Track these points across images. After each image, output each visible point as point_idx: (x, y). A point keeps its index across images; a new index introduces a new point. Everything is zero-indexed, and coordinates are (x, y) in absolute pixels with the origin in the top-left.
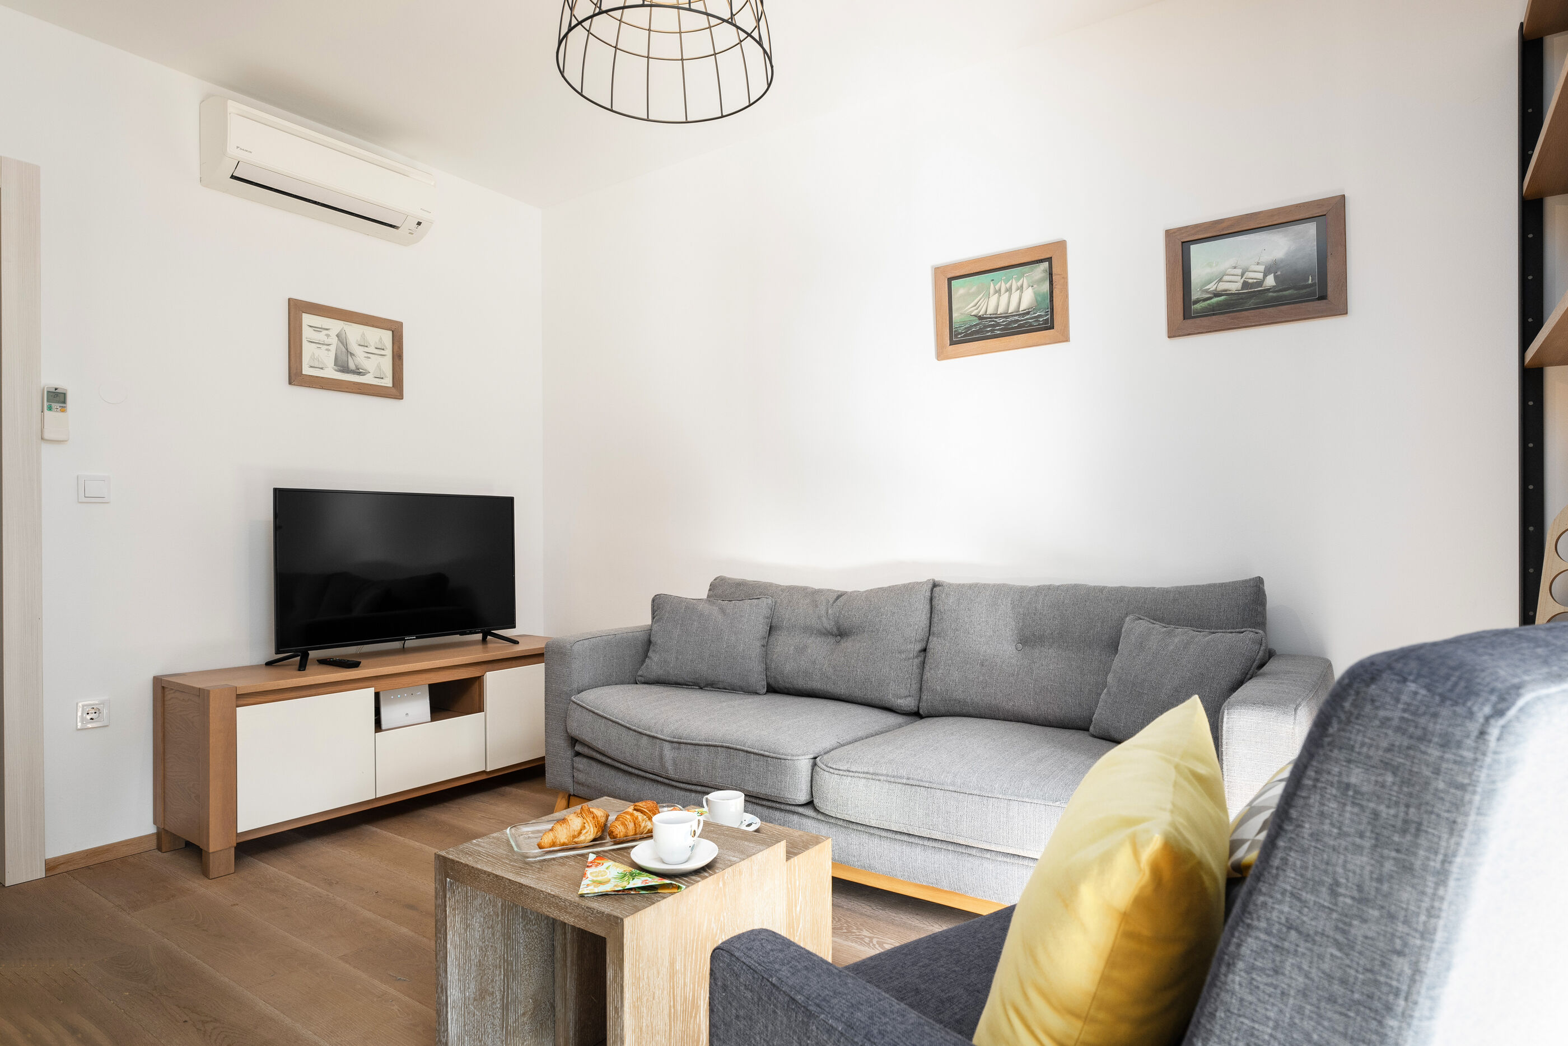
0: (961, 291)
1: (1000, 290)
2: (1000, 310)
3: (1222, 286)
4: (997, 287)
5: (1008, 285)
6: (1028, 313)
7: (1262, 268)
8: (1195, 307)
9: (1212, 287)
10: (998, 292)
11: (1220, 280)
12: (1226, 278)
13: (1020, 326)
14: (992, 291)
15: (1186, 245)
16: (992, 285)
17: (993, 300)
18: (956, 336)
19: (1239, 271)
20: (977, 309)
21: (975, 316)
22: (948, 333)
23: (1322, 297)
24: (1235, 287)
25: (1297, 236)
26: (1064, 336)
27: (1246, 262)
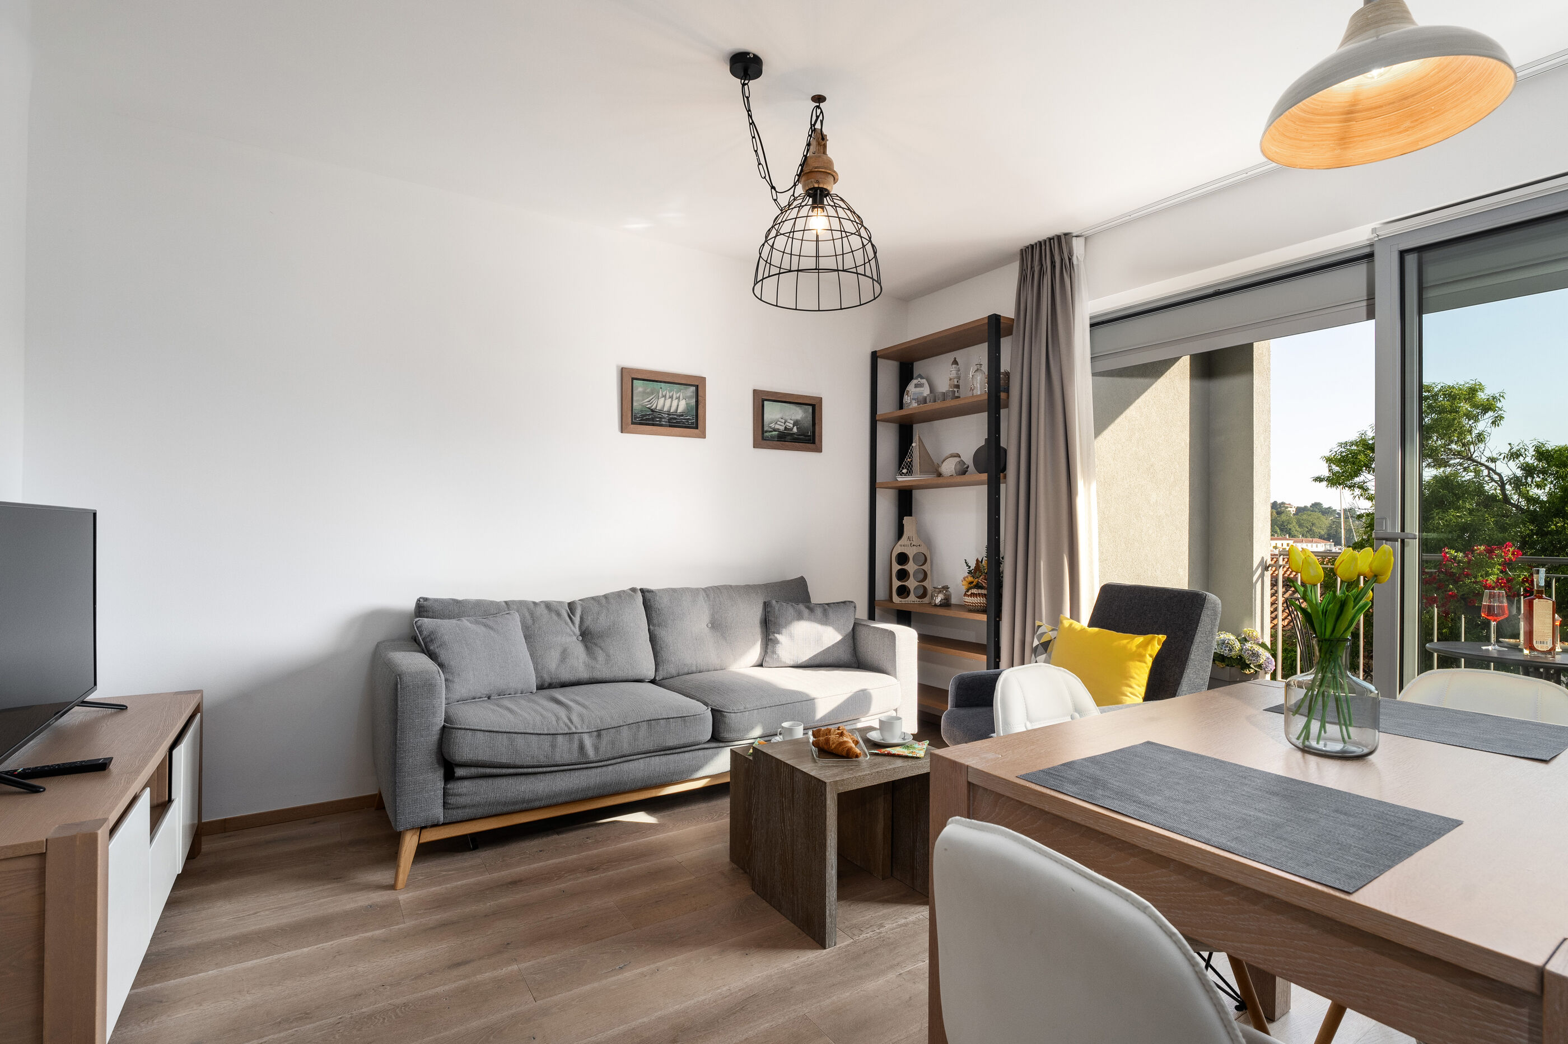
0: (640, 389)
1: (666, 396)
2: (666, 409)
3: (777, 427)
4: (663, 393)
5: (671, 394)
6: (682, 415)
7: (792, 422)
8: (766, 434)
9: (772, 425)
10: (665, 396)
11: (776, 423)
12: (778, 423)
13: (677, 422)
14: (661, 395)
15: (763, 401)
16: (661, 392)
17: (661, 401)
18: (635, 419)
19: (783, 421)
20: (650, 404)
21: (649, 408)
22: (630, 415)
23: (814, 442)
24: (782, 428)
25: (805, 411)
26: (703, 435)
27: (786, 418)
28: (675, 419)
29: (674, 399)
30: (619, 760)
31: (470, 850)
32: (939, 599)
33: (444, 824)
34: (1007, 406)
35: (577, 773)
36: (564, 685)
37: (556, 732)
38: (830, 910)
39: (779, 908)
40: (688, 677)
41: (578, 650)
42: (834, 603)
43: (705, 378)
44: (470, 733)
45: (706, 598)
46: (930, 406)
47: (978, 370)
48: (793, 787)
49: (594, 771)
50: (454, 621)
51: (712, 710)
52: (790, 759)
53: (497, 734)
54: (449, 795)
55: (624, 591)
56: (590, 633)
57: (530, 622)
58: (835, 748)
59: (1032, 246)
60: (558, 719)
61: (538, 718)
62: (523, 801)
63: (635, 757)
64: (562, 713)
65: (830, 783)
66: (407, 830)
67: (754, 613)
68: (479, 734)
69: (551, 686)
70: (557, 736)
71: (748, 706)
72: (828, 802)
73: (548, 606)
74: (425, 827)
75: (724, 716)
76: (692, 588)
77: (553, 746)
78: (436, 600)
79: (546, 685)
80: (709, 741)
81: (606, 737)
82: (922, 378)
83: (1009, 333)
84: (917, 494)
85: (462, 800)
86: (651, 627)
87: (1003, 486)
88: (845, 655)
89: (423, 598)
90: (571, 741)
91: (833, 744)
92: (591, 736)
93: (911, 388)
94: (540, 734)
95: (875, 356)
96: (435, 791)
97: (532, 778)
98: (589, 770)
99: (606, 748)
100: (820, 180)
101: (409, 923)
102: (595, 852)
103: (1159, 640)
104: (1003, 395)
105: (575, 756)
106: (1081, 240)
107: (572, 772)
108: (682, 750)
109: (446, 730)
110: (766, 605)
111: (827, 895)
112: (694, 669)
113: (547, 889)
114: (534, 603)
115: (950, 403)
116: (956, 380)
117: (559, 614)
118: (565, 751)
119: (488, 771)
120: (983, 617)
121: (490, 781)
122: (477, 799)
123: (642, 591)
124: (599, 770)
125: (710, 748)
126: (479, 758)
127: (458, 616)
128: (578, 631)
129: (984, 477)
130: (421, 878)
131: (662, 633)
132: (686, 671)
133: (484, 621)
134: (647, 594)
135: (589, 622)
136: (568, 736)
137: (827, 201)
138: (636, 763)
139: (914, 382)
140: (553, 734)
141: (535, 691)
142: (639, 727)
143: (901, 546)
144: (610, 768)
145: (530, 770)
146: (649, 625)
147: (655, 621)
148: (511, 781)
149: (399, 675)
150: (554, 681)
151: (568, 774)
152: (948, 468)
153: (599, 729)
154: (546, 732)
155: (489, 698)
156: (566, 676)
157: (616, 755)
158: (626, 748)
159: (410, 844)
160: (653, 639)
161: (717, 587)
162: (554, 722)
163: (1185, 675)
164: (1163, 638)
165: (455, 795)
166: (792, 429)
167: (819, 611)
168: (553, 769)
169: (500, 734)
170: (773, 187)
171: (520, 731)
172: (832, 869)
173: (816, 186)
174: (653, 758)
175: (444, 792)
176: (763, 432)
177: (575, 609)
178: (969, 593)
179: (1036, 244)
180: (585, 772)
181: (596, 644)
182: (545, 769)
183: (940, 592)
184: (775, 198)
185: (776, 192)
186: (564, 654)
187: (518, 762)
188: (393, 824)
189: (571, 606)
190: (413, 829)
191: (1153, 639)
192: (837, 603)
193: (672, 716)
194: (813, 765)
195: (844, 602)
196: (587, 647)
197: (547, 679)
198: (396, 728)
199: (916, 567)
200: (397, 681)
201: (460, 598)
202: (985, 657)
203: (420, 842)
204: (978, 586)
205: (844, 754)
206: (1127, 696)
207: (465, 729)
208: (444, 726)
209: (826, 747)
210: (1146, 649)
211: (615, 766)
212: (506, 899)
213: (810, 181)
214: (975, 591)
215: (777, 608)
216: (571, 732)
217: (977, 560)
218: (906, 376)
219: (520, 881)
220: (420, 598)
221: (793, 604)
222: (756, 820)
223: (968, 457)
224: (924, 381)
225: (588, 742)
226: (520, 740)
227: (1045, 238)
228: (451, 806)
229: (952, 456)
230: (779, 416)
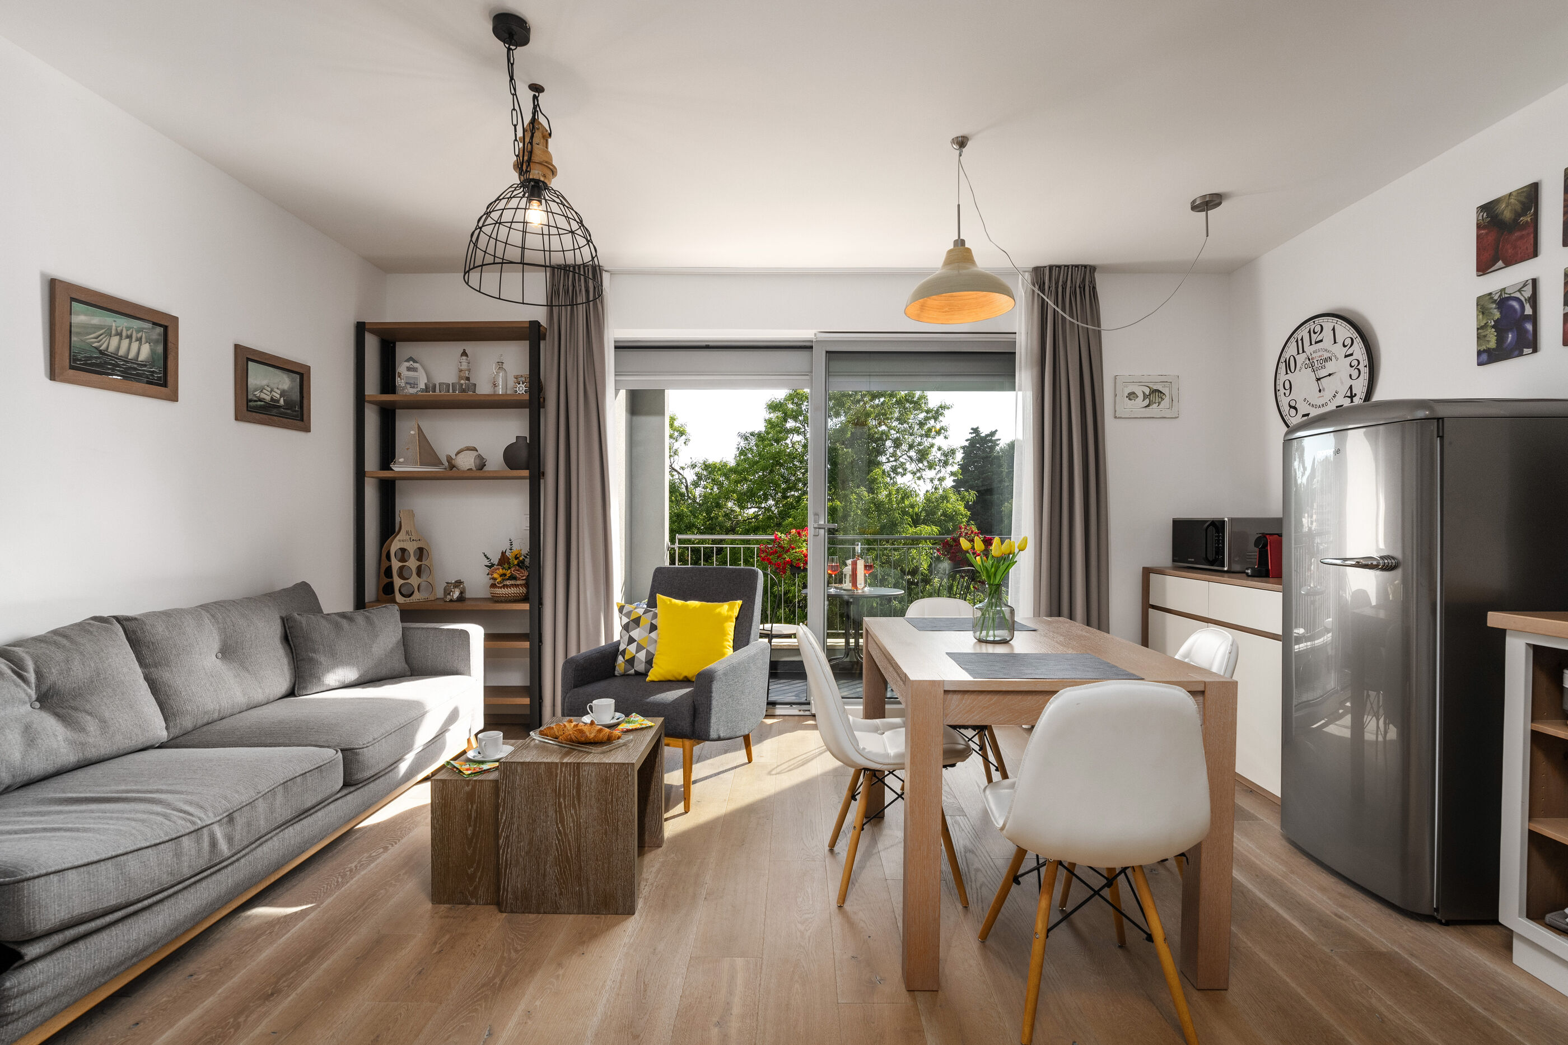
0: (83, 317)
1: (121, 333)
2: (121, 353)
3: (263, 396)
4: (119, 330)
5: (129, 333)
6: (145, 366)
7: (279, 392)
9: (258, 393)
10: (119, 334)
11: (261, 391)
12: (264, 391)
14: (114, 331)
15: (246, 360)
16: (114, 326)
17: (115, 340)
19: (269, 389)
20: (99, 342)
21: (95, 348)
22: (67, 354)
23: (302, 420)
24: (268, 398)
25: (293, 380)
26: (174, 397)
27: (272, 385)
28: (135, 369)
29: (134, 339)
30: (252, 847)
32: (456, 594)
35: (204, 884)
37: (178, 834)
39: (554, 911)
41: (48, 723)
43: (176, 318)
44: (54, 878)
45: (211, 616)
47: (500, 368)
51: (341, 750)
53: (98, 865)
56: (59, 693)
63: (271, 835)
68: (71, 875)
70: (181, 839)
72: (635, 780)
75: (357, 754)
76: (186, 607)
77: (178, 855)
80: (341, 789)
81: (240, 820)
82: (415, 361)
86: (147, 670)
90: (198, 841)
92: (222, 825)
93: (403, 370)
94: (160, 843)
95: (359, 328)
97: (146, 915)
98: (221, 870)
99: (239, 834)
100: (547, 176)
103: (738, 604)
105: (205, 858)
106: (613, 275)
107: (198, 885)
108: (318, 808)
110: (285, 621)
111: (636, 865)
116: (468, 373)
118: (193, 855)
119: (82, 929)
120: (525, 606)
121: (81, 945)
123: (120, 618)
125: (341, 798)
126: (75, 913)
128: (35, 691)
131: (164, 675)
132: (205, 720)
134: (129, 622)
135: (54, 676)
136: (194, 835)
138: (270, 844)
139: (404, 364)
140: (177, 837)
143: (400, 541)
146: (141, 668)
147: (149, 660)
151: (192, 890)
152: (466, 461)
153: (230, 812)
154: (164, 838)
157: (253, 838)
158: (262, 825)
160: (155, 687)
163: (752, 627)
164: (740, 602)
165: (24, 993)
166: (278, 401)
168: (176, 889)
173: (542, 179)
176: (248, 401)
177: (16, 655)
178: (496, 585)
180: (214, 878)
183: (453, 587)
186: (28, 734)
187: (133, 897)
189: (8, 657)
191: (734, 604)
193: (309, 770)
194: (592, 755)
199: (418, 563)
204: (512, 577)
210: (733, 612)
211: (245, 857)
214: (508, 583)
215: (304, 622)
216: (197, 827)
217: (502, 552)
218: (388, 353)
221: (322, 615)
223: (494, 453)
224: (418, 365)
225: (219, 832)
226: (132, 864)
228: (15, 1016)
229: (469, 449)
230: (264, 382)
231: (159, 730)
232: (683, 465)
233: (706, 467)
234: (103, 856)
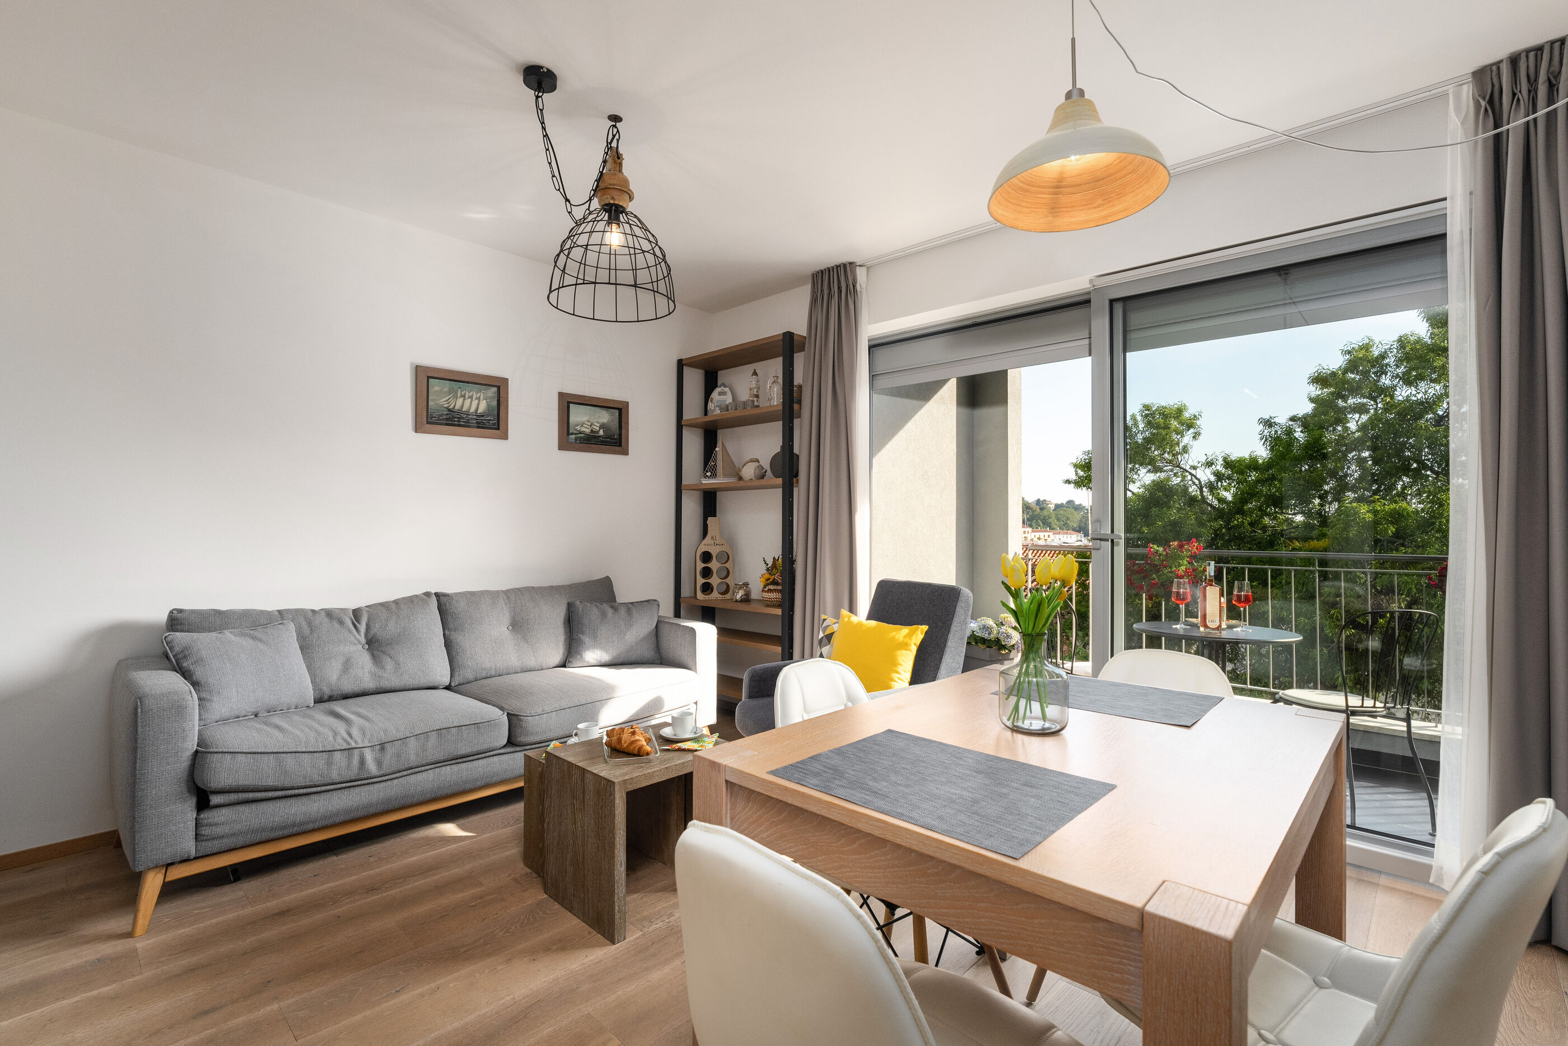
0: (437, 388)
2: (464, 409)
3: (583, 429)
4: (463, 393)
5: (471, 395)
6: (483, 416)
7: (598, 425)
9: (578, 428)
10: (464, 396)
11: (582, 426)
12: (585, 425)
14: (459, 395)
15: (569, 403)
16: (459, 392)
17: (460, 401)
18: (431, 418)
19: (590, 424)
20: (448, 403)
21: (446, 408)
22: (425, 413)
23: (620, 445)
24: (588, 431)
25: (612, 415)
26: (505, 437)
27: (592, 421)
29: (474, 399)
30: (405, 773)
31: (230, 882)
32: (740, 595)
33: (196, 858)
34: (799, 416)
35: (357, 790)
36: (346, 697)
37: (332, 749)
38: (619, 906)
39: (571, 909)
40: (485, 681)
41: (364, 660)
42: (638, 602)
43: (507, 380)
44: (229, 757)
45: (506, 601)
46: (732, 414)
47: (775, 381)
48: (584, 789)
49: (376, 786)
50: (214, 634)
51: (508, 714)
52: (580, 762)
53: (262, 755)
54: (202, 826)
55: (417, 596)
56: (378, 641)
57: (307, 631)
58: (627, 747)
59: (822, 272)
60: (335, 734)
61: (312, 735)
62: (294, 825)
63: (423, 768)
64: (341, 727)
65: (619, 782)
66: (149, 869)
67: (557, 615)
68: (239, 757)
69: (331, 699)
70: (334, 753)
71: (546, 708)
72: (617, 801)
73: (329, 614)
74: (172, 864)
75: (521, 720)
76: (492, 591)
77: (329, 763)
78: (193, 612)
79: (326, 697)
80: (504, 747)
81: (390, 750)
82: (725, 386)
83: (802, 349)
84: (720, 495)
85: (218, 831)
86: (446, 632)
87: (795, 490)
88: (647, 652)
89: (177, 610)
90: (350, 758)
91: (625, 742)
92: (373, 750)
93: (715, 395)
94: (314, 752)
95: (681, 364)
96: (185, 823)
97: (305, 799)
98: (371, 786)
99: (390, 761)
100: (616, 197)
101: (147, 974)
102: (378, 870)
103: (922, 630)
104: (796, 406)
105: (353, 772)
106: (863, 270)
107: (352, 789)
108: (476, 757)
109: (199, 755)
110: (570, 606)
111: (616, 892)
112: (493, 673)
113: (319, 916)
114: (313, 611)
115: (749, 412)
116: (755, 390)
117: (341, 622)
118: (340, 768)
119: (251, 796)
120: (778, 612)
121: (254, 806)
122: (238, 827)
123: (437, 595)
124: (382, 785)
125: (505, 753)
126: (240, 783)
127: (220, 628)
128: (364, 639)
129: (780, 481)
130: (167, 920)
131: (458, 637)
132: (484, 674)
133: (252, 632)
134: (442, 598)
135: (376, 629)
136: (346, 752)
137: (622, 218)
138: (424, 774)
139: (718, 390)
140: (328, 751)
141: (312, 704)
142: (428, 738)
143: (705, 545)
144: (395, 781)
145: (302, 791)
146: (444, 630)
147: (451, 626)
148: (279, 804)
149: (140, 698)
150: (335, 693)
151: (345, 792)
152: (749, 472)
153: (382, 742)
154: (321, 750)
155: (256, 716)
156: (348, 686)
157: (402, 768)
158: (413, 760)
159: (152, 884)
160: (448, 644)
161: (519, 590)
162: (331, 738)
163: (944, 660)
164: (925, 628)
165: (211, 825)
166: (598, 432)
167: (623, 611)
168: (328, 787)
169: (266, 755)
170: (567, 200)
171: (290, 750)
172: (621, 866)
173: (612, 202)
174: (443, 768)
175: (196, 823)
177: (361, 616)
178: (766, 589)
179: (825, 270)
180: (367, 788)
181: (384, 652)
182: (319, 789)
183: (740, 588)
184: (569, 210)
185: (571, 204)
186: (347, 665)
187: (287, 784)
188: (131, 864)
189: (357, 613)
190: (157, 867)
191: (917, 629)
192: (641, 602)
193: (465, 724)
194: (604, 765)
195: (648, 601)
196: (373, 656)
197: (327, 692)
198: (135, 758)
199: (719, 565)
200: (137, 705)
201: (223, 608)
202: (780, 649)
203: (166, 880)
204: (774, 583)
205: (636, 752)
206: (895, 681)
207: (222, 752)
208: (197, 752)
209: (618, 747)
210: (911, 639)
211: (401, 779)
212: (271, 933)
213: (605, 196)
214: (771, 587)
215: (581, 608)
216: (350, 747)
217: (774, 558)
218: (711, 383)
219: (288, 911)
220: (174, 609)
221: (598, 604)
222: (548, 824)
223: (766, 464)
224: (727, 389)
225: (369, 756)
226: (289, 760)
227: (833, 265)
228: (205, 838)
229: (752, 461)
230: (584, 419)
231: (443, 675)
232: (1196, 464)
233: (1228, 463)
234: (270, 750)
